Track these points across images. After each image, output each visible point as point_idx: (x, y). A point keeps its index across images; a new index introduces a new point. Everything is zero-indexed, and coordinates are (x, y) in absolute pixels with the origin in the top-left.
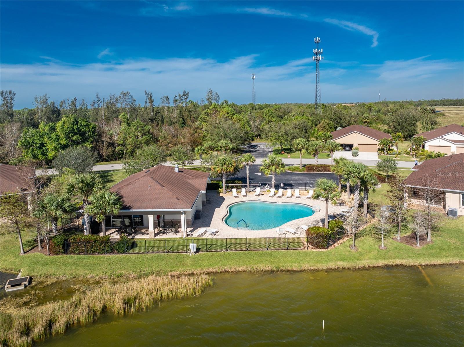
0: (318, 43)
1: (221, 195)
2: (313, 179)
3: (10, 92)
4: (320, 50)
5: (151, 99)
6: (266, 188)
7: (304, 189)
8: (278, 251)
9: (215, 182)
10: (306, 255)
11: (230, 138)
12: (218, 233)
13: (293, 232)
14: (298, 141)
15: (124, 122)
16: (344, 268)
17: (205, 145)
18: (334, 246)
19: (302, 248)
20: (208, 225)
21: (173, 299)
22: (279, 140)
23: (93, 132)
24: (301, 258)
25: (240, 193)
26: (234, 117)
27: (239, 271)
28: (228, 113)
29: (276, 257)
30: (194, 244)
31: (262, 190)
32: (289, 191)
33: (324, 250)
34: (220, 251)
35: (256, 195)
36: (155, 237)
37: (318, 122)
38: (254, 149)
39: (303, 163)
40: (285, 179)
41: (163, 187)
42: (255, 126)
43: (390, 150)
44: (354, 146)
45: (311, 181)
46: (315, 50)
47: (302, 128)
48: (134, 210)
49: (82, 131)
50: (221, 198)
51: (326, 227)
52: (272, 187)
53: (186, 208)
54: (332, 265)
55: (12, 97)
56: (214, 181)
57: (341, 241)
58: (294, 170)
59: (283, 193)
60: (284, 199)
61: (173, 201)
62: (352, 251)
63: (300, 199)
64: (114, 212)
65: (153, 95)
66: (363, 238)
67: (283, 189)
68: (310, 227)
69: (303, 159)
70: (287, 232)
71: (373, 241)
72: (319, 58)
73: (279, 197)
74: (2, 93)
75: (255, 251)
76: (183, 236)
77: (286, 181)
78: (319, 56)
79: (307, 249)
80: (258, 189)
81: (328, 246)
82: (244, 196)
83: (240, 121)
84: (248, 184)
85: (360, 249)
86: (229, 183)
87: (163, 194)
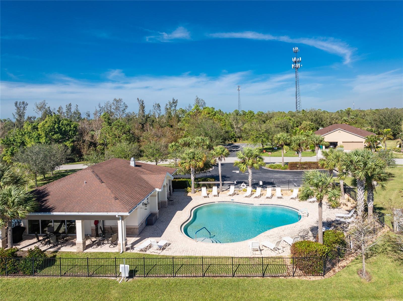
0: (296, 52)
1: (189, 194)
2: (298, 177)
3: (23, 103)
4: (298, 59)
5: (142, 105)
6: (242, 186)
7: (287, 188)
8: (249, 278)
9: (184, 180)
10: (292, 286)
11: (210, 137)
12: (169, 247)
13: (272, 248)
14: (279, 136)
15: (105, 121)
17: (180, 142)
18: (334, 271)
19: (285, 274)
20: (159, 234)
22: (260, 139)
23: (74, 131)
24: (284, 293)
25: (211, 193)
26: (215, 118)
28: (209, 114)
29: (246, 290)
30: (126, 266)
31: (237, 189)
32: (269, 190)
34: (164, 277)
35: (230, 195)
36: (84, 250)
37: (300, 124)
38: (236, 149)
39: (285, 161)
40: (265, 177)
41: (103, 182)
42: (237, 128)
43: (378, 147)
44: (339, 144)
45: (295, 179)
46: (294, 58)
47: (283, 127)
48: (55, 213)
49: (63, 130)
50: (187, 198)
51: (320, 241)
52: (248, 185)
53: (123, 212)
55: (25, 107)
56: (183, 178)
57: (343, 263)
58: (275, 168)
59: (262, 193)
60: (263, 200)
61: (109, 202)
62: (362, 280)
63: (282, 199)
64: (20, 215)
65: (144, 102)
66: (375, 258)
67: (263, 187)
68: (296, 240)
69: (285, 158)
70: (264, 248)
71: (392, 264)
72: (298, 66)
73: (256, 197)
74: (16, 104)
75: (215, 278)
76: (120, 250)
77: (266, 179)
78: (298, 64)
79: (293, 276)
80: (232, 187)
81: (325, 271)
82: (215, 196)
83: (221, 121)
84: (220, 182)
85: (375, 278)
86: (200, 181)
87: (98, 192)
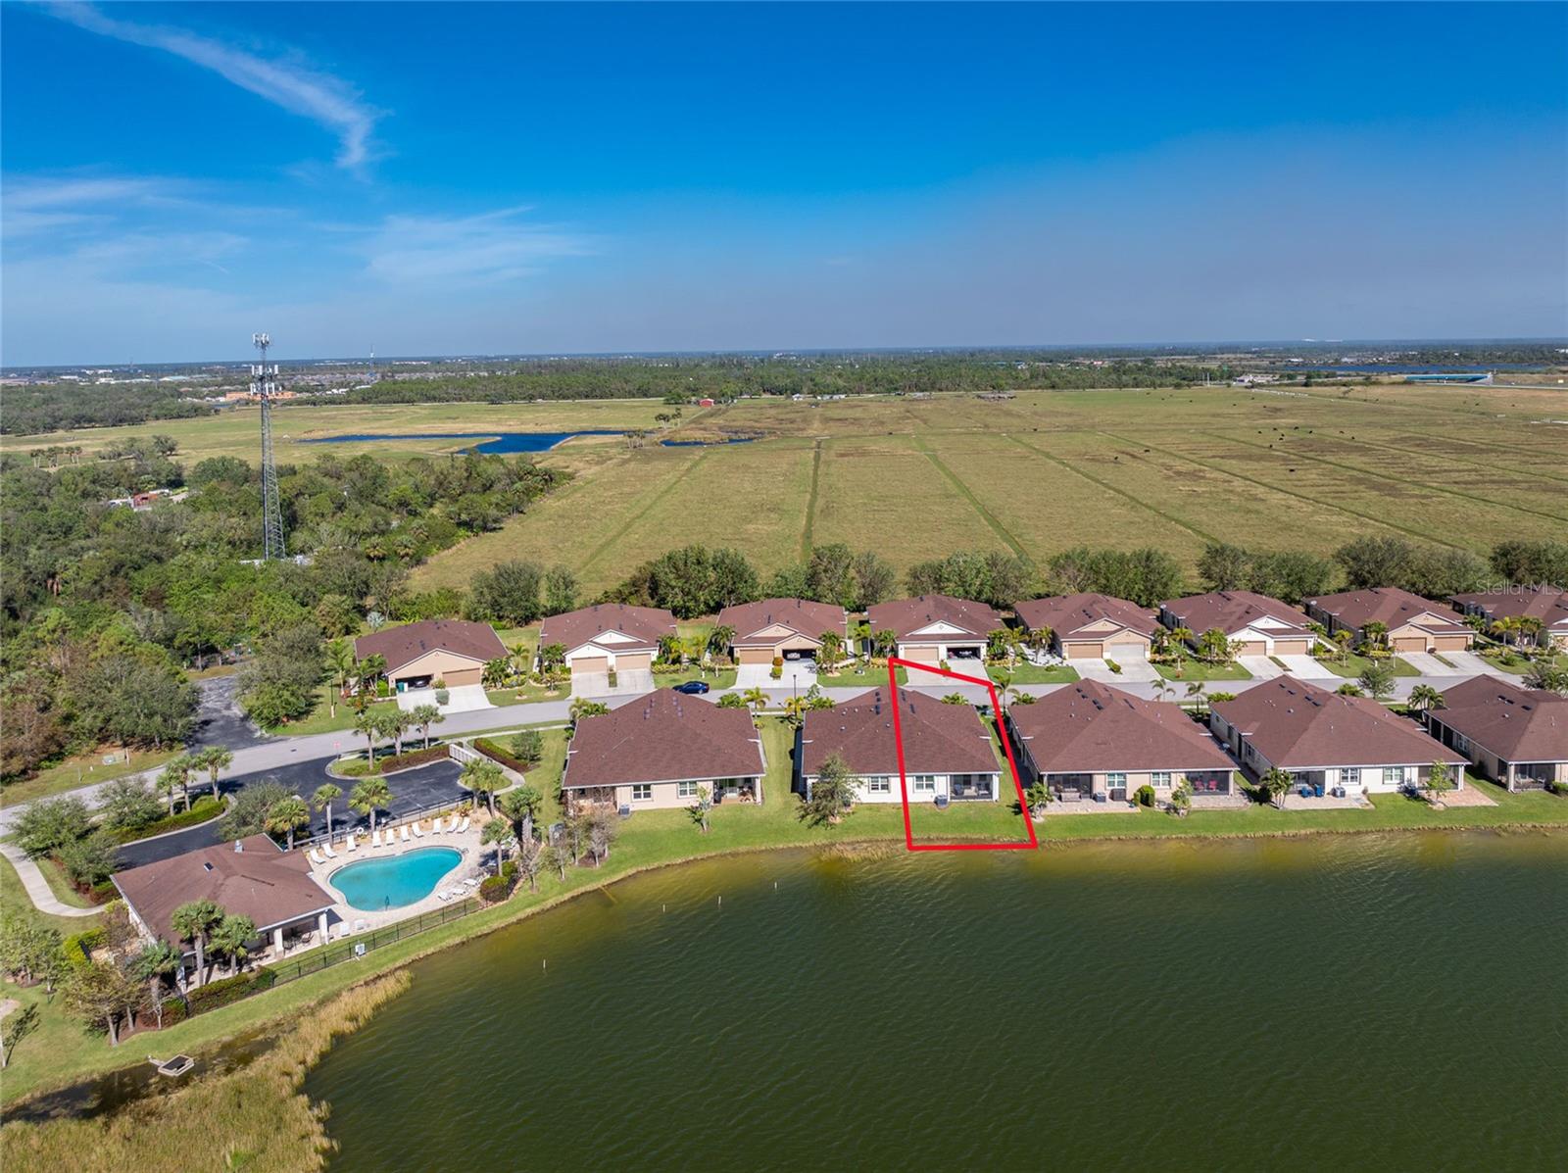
10: (490, 913)
12: (367, 924)
16: (533, 914)
18: (514, 894)
19: (481, 907)
21: (388, 1002)
27: (428, 955)
29: (459, 927)
33: (505, 902)
35: (352, 850)
36: (284, 957)
41: (273, 885)
43: (505, 677)
44: (435, 679)
51: (501, 874)
54: (521, 915)
58: (358, 774)
61: (306, 900)
62: (532, 893)
70: (453, 895)
73: (390, 844)
76: (325, 942)
79: (487, 906)
81: (507, 895)
82: (333, 857)
85: (541, 889)
